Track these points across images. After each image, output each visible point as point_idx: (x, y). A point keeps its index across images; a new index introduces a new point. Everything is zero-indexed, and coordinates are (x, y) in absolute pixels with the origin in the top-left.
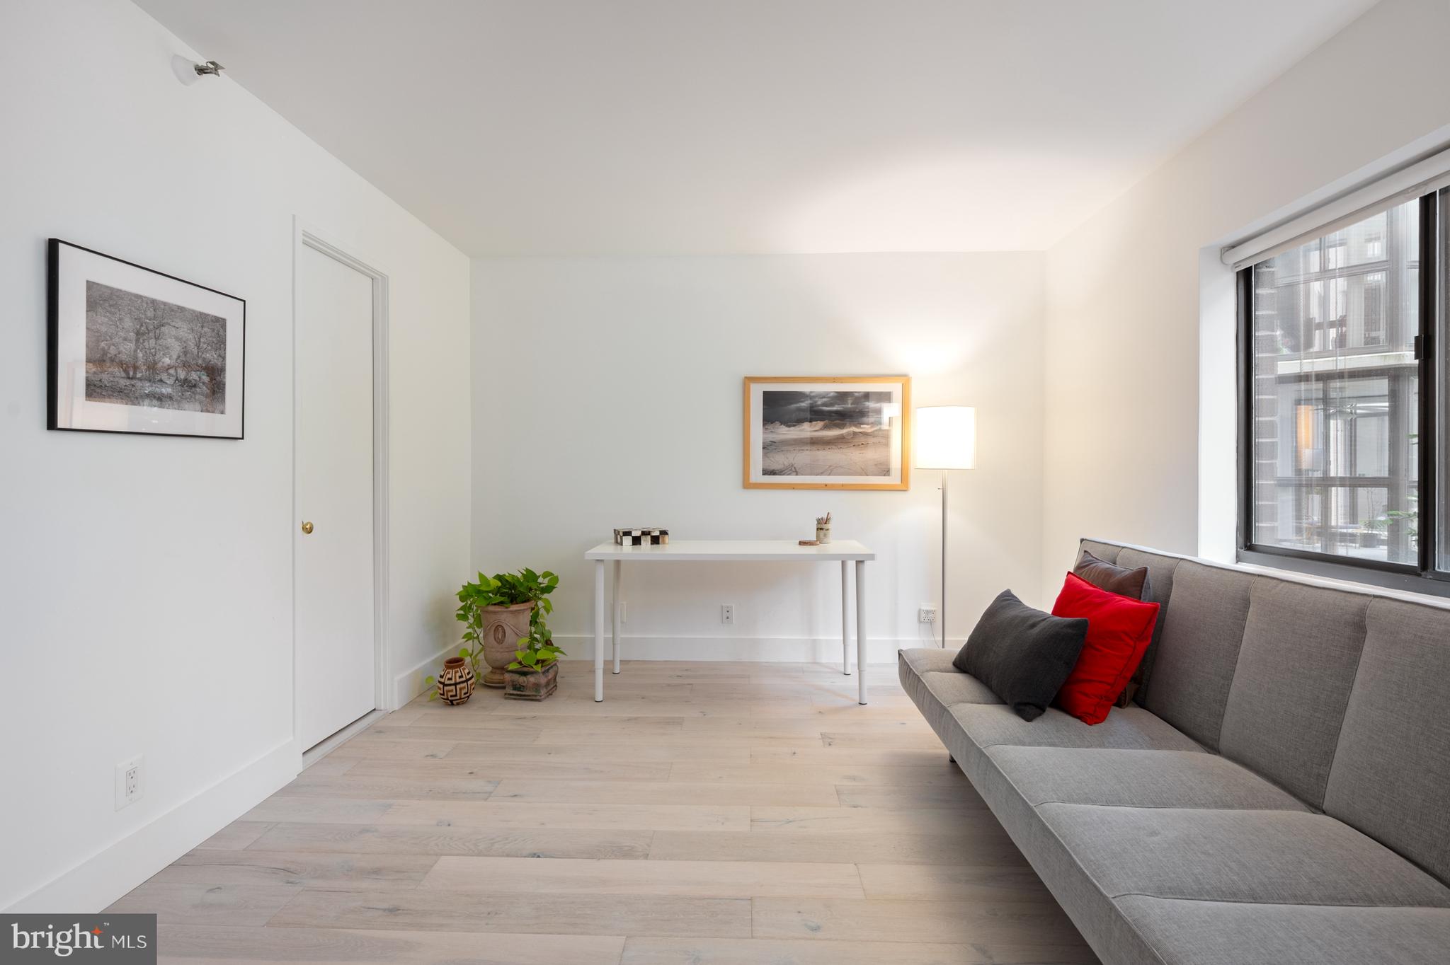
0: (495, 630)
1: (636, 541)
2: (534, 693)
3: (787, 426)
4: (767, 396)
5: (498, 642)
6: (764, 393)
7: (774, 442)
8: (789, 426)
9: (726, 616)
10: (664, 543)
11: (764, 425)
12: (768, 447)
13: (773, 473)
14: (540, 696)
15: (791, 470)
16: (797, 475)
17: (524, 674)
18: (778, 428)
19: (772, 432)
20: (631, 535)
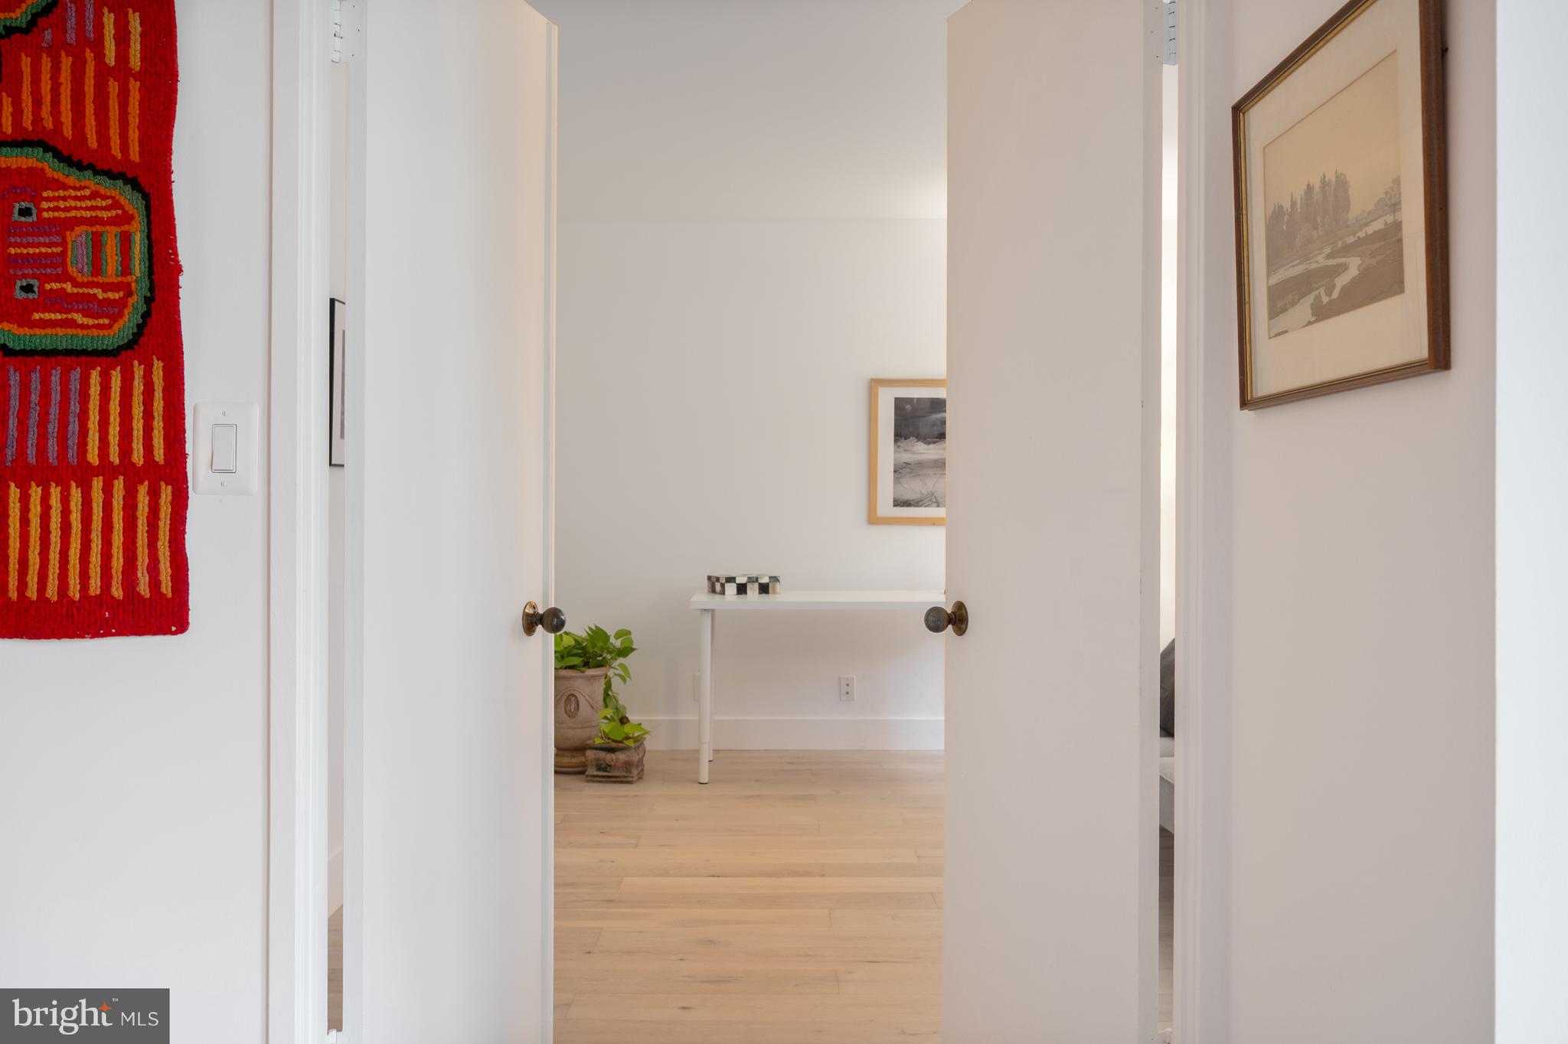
0: (566, 701)
1: (742, 589)
2: (625, 774)
3: (925, 443)
4: (900, 403)
5: (569, 716)
6: (896, 399)
7: (909, 464)
8: (929, 443)
9: (846, 691)
10: (774, 592)
11: (896, 441)
12: (900, 470)
13: (906, 504)
14: (633, 777)
15: (931, 500)
16: (938, 506)
17: (612, 750)
18: (913, 446)
19: (906, 450)
20: (735, 582)
